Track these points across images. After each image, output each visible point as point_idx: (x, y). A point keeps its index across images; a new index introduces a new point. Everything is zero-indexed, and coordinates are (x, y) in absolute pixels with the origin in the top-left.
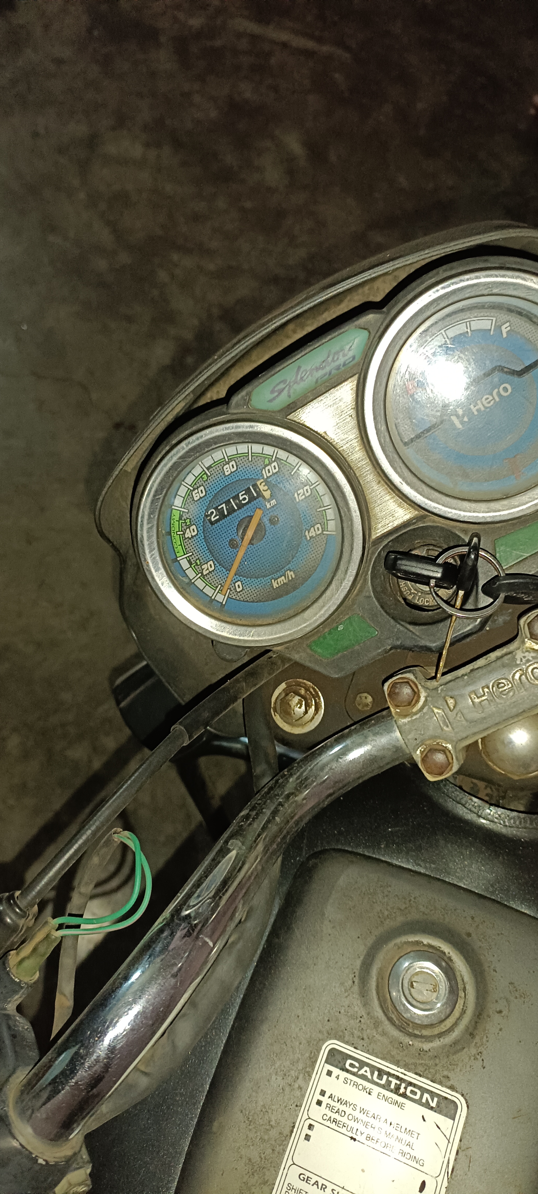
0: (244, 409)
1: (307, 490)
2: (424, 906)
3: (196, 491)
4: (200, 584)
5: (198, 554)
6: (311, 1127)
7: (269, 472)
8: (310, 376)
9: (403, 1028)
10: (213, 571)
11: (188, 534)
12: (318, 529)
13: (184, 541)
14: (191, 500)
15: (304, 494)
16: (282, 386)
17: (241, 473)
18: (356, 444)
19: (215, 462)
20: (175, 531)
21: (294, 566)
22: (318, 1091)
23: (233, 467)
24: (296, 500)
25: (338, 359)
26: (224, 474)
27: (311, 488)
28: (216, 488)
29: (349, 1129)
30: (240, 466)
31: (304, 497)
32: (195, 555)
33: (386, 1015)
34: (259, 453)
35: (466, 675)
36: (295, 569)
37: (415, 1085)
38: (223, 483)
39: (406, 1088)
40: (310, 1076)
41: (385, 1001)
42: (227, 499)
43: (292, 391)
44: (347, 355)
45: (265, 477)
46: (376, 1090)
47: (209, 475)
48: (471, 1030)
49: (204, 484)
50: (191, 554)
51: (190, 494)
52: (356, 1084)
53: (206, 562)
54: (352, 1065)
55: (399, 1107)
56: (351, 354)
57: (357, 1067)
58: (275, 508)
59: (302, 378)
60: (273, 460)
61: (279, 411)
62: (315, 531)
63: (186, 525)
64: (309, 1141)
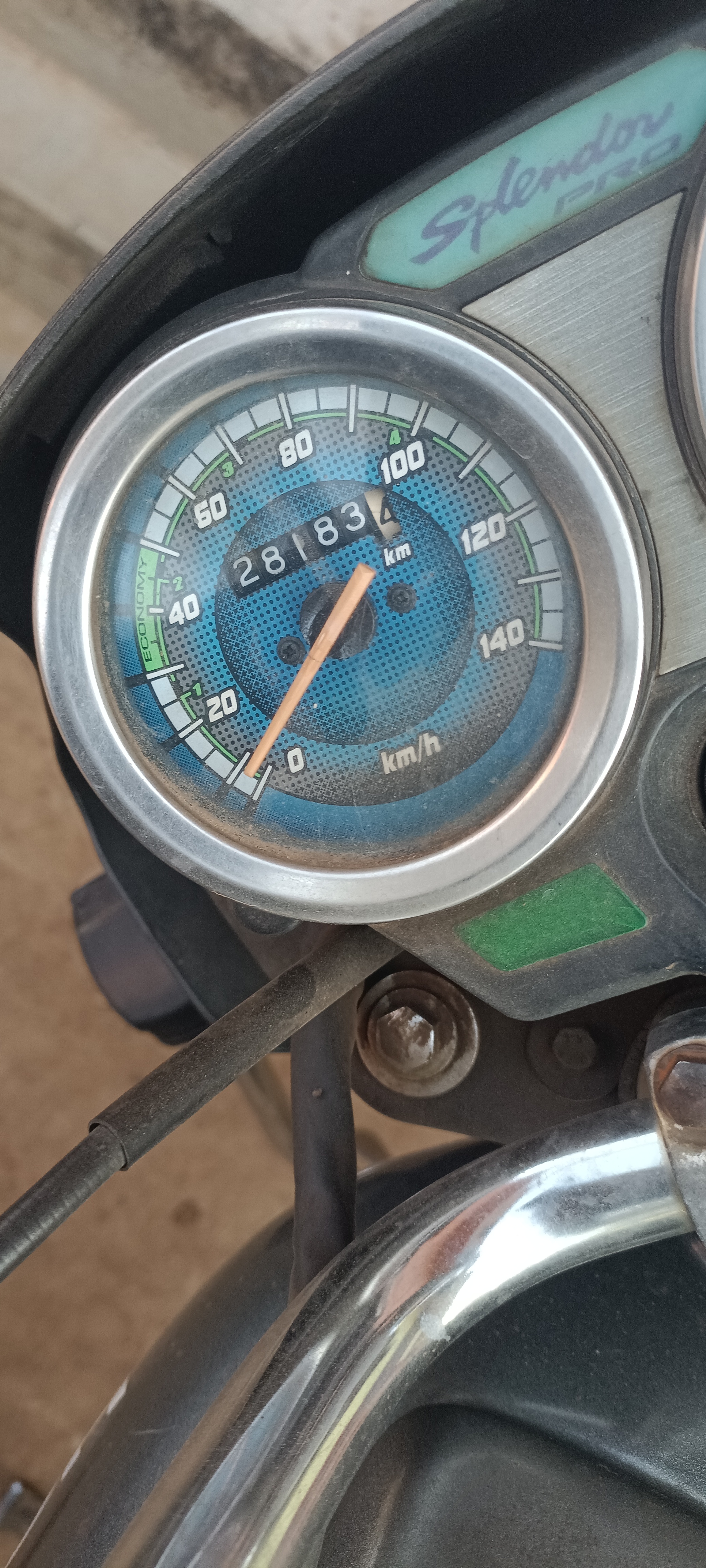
3: (204, 504)
4: (199, 744)
5: (198, 667)
7: (399, 467)
8: (541, 188)
10: (233, 715)
11: (177, 615)
12: (516, 633)
13: (166, 633)
14: (188, 526)
15: (487, 536)
21: (441, 724)
23: (304, 447)
26: (279, 463)
27: (509, 519)
30: (323, 444)
31: (486, 543)
36: (444, 729)
42: (280, 532)
43: (485, 230)
45: (388, 480)
47: (241, 462)
49: (226, 488)
50: (182, 666)
51: (188, 511)
53: (217, 690)
58: (406, 565)
59: (517, 193)
60: (414, 434)
62: (506, 636)
63: (174, 592)
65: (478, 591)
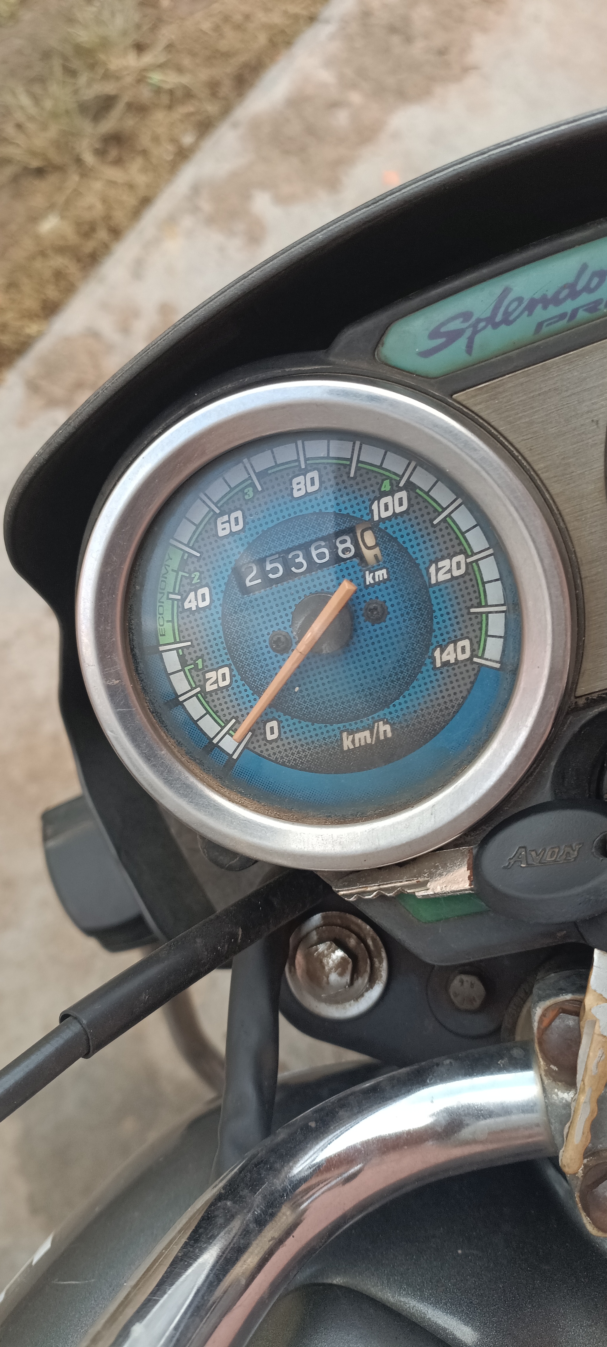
65: (438, 613)
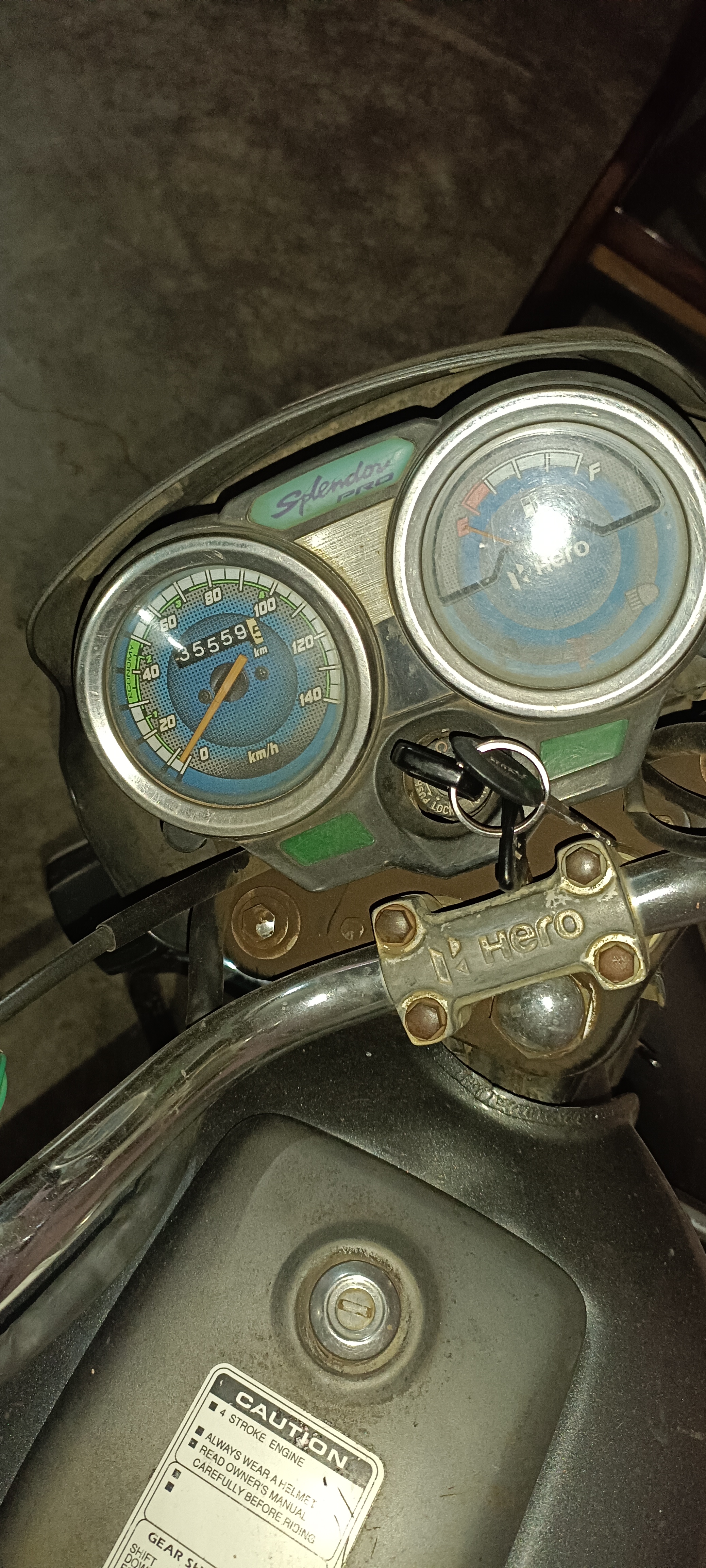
0: (240, 522)
1: (309, 641)
2: (377, 1204)
6: (176, 1473)
9: (319, 1359)
16: (292, 499)
17: (226, 605)
18: (380, 591)
19: (195, 586)
20: (131, 669)
22: (195, 1428)
24: (293, 651)
25: (370, 475)
28: (191, 619)
29: (225, 1484)
32: (153, 704)
33: (300, 1339)
34: (254, 583)
35: (479, 913)
37: (321, 1436)
38: (202, 615)
39: (309, 1439)
40: (188, 1406)
41: (303, 1322)
44: (382, 471)
46: (271, 1435)
48: (406, 1374)
52: (245, 1424)
54: (243, 1399)
55: (295, 1462)
56: (387, 471)
57: (250, 1403)
61: (286, 532)
64: (170, 1491)
